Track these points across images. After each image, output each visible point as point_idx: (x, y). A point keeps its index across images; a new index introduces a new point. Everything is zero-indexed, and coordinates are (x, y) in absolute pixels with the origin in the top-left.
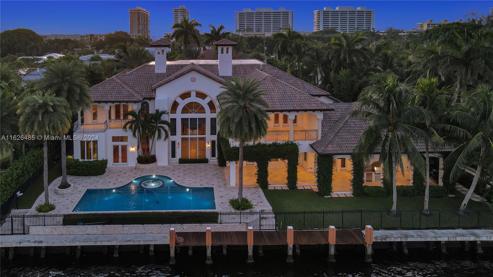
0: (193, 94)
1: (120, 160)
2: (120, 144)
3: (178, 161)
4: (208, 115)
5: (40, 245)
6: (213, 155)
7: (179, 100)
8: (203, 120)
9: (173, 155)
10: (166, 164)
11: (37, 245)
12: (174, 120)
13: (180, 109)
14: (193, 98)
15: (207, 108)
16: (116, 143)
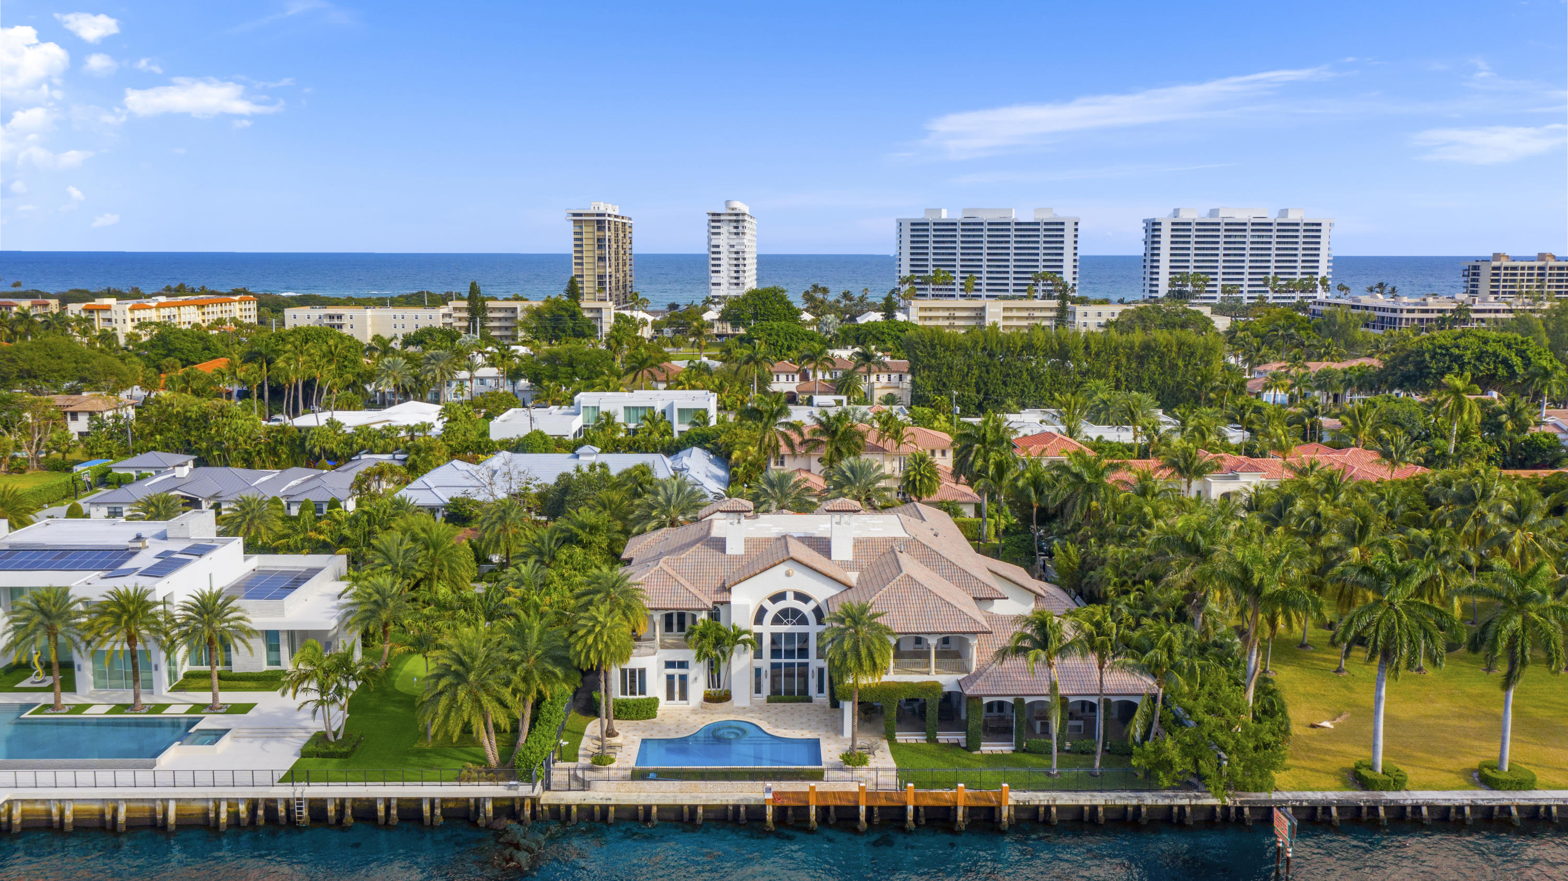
0: (790, 596)
1: (677, 696)
2: (676, 672)
3: (765, 698)
4: (812, 629)
5: (609, 802)
6: (821, 690)
7: (768, 605)
8: (804, 638)
9: (758, 690)
10: (747, 704)
11: (604, 802)
12: (759, 637)
13: (768, 618)
14: (790, 602)
15: (812, 618)
16: (671, 671)
